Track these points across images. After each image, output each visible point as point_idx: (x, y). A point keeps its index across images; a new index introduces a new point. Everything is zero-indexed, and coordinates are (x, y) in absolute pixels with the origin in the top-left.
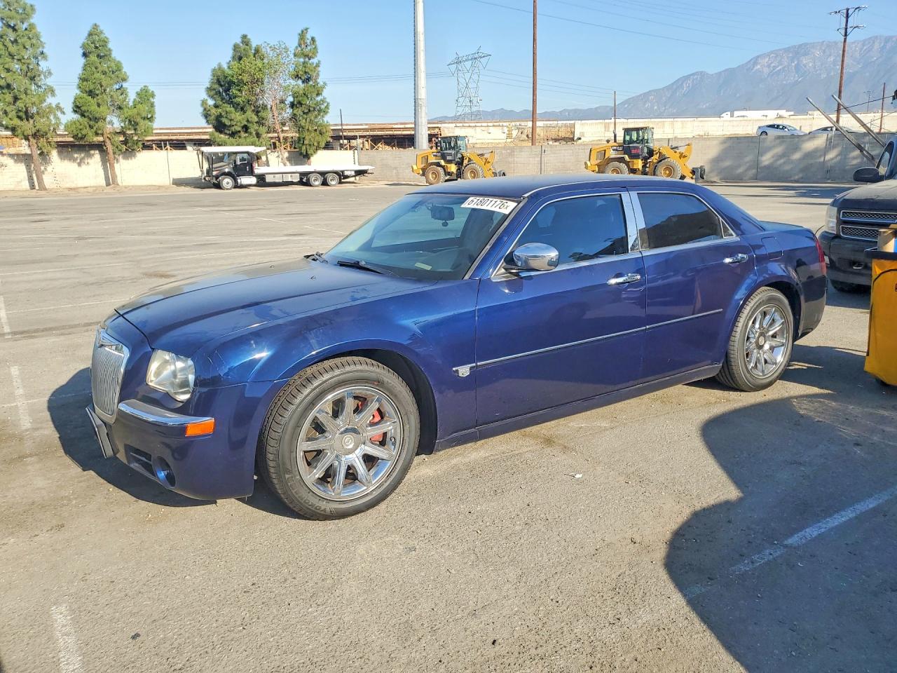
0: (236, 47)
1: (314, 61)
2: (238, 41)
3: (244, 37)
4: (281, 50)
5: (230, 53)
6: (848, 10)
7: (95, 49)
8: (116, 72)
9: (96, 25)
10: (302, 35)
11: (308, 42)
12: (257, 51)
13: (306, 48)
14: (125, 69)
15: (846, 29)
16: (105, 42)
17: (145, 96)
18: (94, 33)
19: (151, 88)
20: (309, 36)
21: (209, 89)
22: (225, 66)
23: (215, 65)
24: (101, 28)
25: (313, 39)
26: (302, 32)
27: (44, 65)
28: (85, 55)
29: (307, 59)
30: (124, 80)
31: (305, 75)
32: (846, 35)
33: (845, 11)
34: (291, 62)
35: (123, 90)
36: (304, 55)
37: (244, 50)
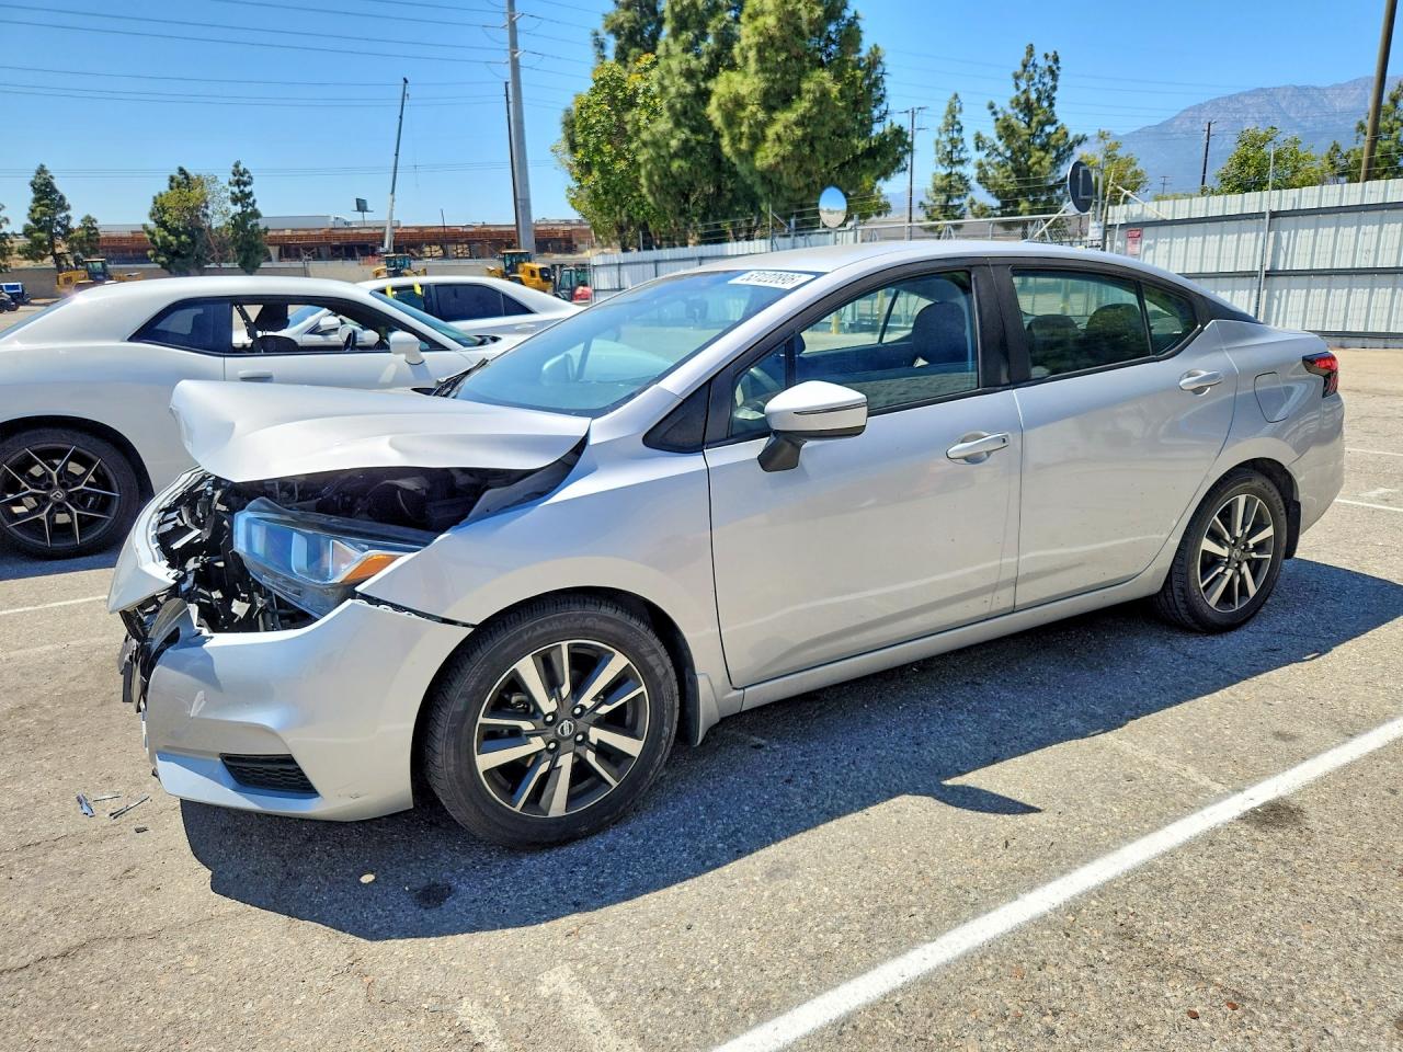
0: (172, 179)
1: (247, 189)
2: (175, 173)
5: (167, 183)
9: (43, 166)
10: (237, 166)
11: (242, 172)
13: (241, 178)
14: (69, 200)
17: (89, 222)
18: (42, 171)
19: (94, 215)
20: (241, 168)
21: (152, 212)
22: (163, 194)
24: (47, 168)
25: (247, 170)
28: (34, 190)
29: (242, 187)
31: (242, 198)
35: (68, 218)
36: (238, 183)
37: (182, 181)
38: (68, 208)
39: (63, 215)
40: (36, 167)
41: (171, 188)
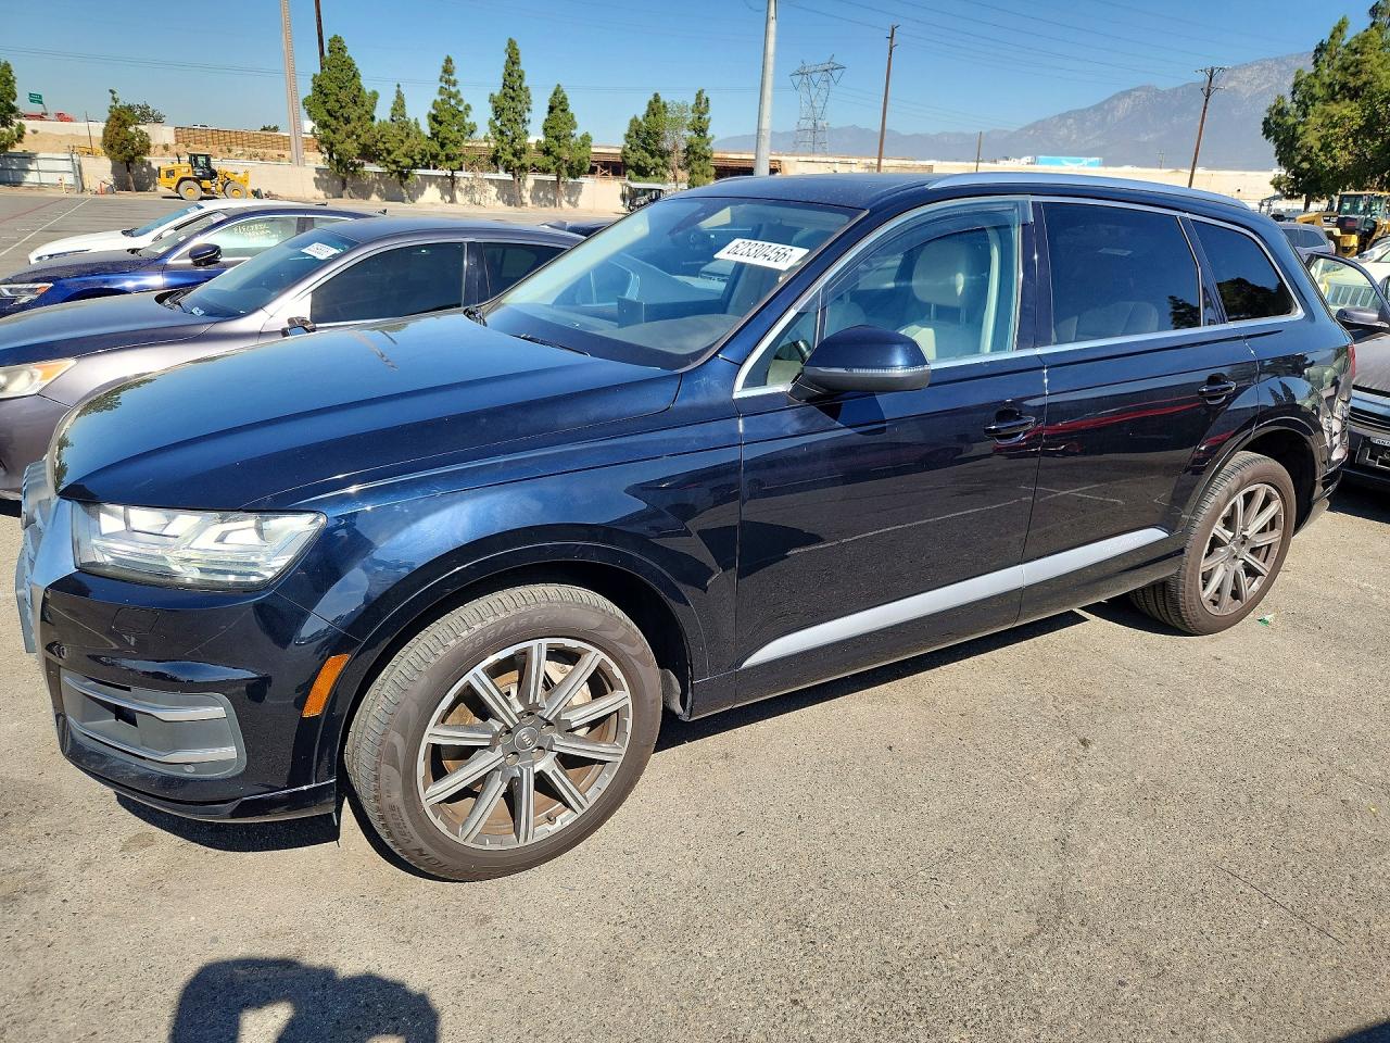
0: (650, 103)
1: (707, 116)
2: (652, 98)
3: (656, 95)
4: (683, 108)
5: (645, 108)
6: (1212, 71)
7: (558, 106)
8: (571, 122)
9: (559, 85)
10: (700, 93)
11: (703, 101)
12: (664, 106)
13: (701, 104)
14: (576, 119)
15: (1209, 90)
16: (565, 98)
17: (586, 139)
19: (590, 134)
20: (704, 96)
21: (628, 136)
22: (640, 119)
23: (632, 117)
24: (563, 87)
25: (707, 100)
27: (527, 116)
28: (551, 109)
29: (701, 115)
30: (575, 128)
32: (1208, 96)
33: (1210, 71)
34: (690, 117)
36: (699, 111)
37: (656, 107)
40: (554, 86)
41: (648, 111)
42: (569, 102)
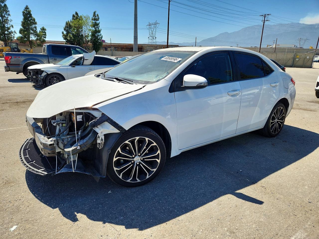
0: (74, 16)
4: (87, 18)
5: (72, 17)
9: (27, 6)
10: (95, 13)
11: (96, 15)
12: (80, 17)
13: (96, 18)
15: (264, 21)
18: (27, 8)
19: (45, 28)
20: (96, 14)
22: (70, 22)
24: (29, 7)
25: (98, 15)
26: (94, 12)
29: (96, 21)
31: (96, 25)
32: (264, 23)
33: (264, 15)
34: (91, 22)
35: (36, 27)
36: (95, 20)
37: (76, 17)
38: (36, 23)
39: (34, 26)
40: (25, 6)
41: (73, 19)
42: (31, 13)
